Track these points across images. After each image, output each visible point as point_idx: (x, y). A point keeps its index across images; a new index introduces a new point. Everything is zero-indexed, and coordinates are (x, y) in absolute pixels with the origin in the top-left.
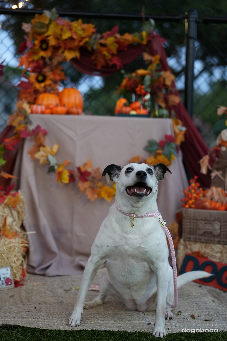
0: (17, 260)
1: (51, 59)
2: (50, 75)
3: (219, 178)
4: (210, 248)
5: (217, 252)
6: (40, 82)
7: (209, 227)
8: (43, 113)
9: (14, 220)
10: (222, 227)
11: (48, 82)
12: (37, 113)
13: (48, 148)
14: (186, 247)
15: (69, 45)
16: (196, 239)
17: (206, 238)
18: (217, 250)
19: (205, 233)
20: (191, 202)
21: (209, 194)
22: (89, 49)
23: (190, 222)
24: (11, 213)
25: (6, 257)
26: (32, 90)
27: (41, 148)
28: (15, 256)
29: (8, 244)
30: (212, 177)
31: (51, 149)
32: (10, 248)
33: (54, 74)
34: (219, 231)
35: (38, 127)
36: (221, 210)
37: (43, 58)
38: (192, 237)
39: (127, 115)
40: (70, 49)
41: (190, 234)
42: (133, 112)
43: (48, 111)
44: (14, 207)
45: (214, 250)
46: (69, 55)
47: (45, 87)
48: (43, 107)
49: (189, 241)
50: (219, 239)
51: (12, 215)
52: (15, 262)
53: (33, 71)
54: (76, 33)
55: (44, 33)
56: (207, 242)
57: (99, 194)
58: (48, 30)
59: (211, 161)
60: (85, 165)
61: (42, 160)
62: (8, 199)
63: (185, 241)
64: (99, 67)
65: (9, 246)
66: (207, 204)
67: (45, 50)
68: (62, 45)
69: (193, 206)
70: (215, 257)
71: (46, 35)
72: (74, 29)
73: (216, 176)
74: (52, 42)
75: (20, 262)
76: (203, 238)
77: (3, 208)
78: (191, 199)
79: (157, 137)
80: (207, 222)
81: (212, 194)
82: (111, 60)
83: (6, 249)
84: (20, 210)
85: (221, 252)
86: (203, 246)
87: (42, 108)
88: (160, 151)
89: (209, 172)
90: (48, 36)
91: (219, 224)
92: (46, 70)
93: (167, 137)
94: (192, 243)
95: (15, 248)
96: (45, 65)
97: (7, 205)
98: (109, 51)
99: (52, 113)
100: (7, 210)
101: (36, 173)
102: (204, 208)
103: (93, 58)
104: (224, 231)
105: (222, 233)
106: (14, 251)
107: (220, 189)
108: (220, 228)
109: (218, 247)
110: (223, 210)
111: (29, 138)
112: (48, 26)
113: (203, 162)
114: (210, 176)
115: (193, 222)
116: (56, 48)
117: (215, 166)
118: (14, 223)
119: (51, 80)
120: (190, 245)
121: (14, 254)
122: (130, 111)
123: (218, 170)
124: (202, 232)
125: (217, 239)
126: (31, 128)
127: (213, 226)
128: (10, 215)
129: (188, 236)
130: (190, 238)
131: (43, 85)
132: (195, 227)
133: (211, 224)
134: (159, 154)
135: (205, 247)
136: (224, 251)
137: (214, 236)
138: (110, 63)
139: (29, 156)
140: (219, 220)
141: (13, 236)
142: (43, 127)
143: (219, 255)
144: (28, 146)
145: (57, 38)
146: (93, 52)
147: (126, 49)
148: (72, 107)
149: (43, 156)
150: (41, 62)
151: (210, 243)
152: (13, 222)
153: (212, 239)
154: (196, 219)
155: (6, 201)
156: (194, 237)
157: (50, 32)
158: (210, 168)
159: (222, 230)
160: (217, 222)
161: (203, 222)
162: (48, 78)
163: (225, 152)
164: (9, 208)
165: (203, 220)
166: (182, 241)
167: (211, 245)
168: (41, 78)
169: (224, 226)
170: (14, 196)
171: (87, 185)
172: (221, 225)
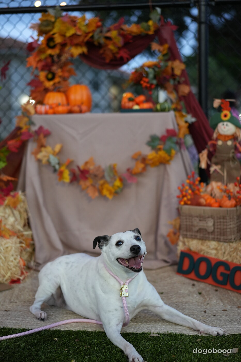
0: (15, 259)
1: (59, 56)
2: (59, 72)
3: (218, 172)
4: (205, 244)
5: (213, 249)
6: (49, 80)
7: (202, 224)
8: (46, 113)
9: (16, 220)
10: (216, 224)
11: (57, 80)
12: (41, 113)
13: (49, 149)
14: (184, 243)
15: (76, 41)
16: (192, 235)
17: (202, 235)
18: (212, 247)
19: (200, 230)
20: (185, 199)
21: (209, 188)
22: (96, 43)
23: (186, 219)
24: (13, 213)
25: (3, 256)
26: (42, 89)
27: (43, 149)
28: (12, 255)
29: (5, 244)
30: (211, 172)
31: (53, 149)
32: (7, 248)
33: (63, 71)
34: (212, 228)
35: (41, 128)
36: (214, 206)
37: (51, 56)
38: (189, 234)
39: (130, 110)
40: (77, 45)
41: (187, 230)
42: (136, 107)
43: (51, 111)
44: (15, 207)
45: (209, 247)
46: (76, 51)
47: (54, 84)
48: (47, 107)
49: (187, 237)
50: (213, 236)
51: (14, 215)
52: (12, 261)
53: (43, 69)
54: (79, 29)
55: (50, 31)
56: (203, 239)
57: (100, 192)
58: (53, 28)
59: (210, 156)
60: (86, 163)
61: (44, 161)
62: (8, 200)
63: (183, 238)
64: (108, 61)
65: (7, 246)
66: (202, 201)
67: (53, 47)
68: (68, 41)
69: (189, 202)
70: (211, 254)
71: (52, 33)
72: (78, 25)
73: (215, 170)
74: (58, 39)
75: (17, 261)
76: (199, 235)
77: (4, 209)
78: (185, 196)
79: (159, 131)
80: (202, 219)
81: (212, 189)
82: (118, 53)
83: (4, 250)
84: (22, 210)
85: (216, 249)
86: (200, 242)
87: (45, 108)
88: (161, 146)
89: (209, 166)
90: (54, 34)
91: (212, 220)
92: (54, 68)
93: (168, 131)
94: (190, 240)
95: (12, 248)
96: (53, 62)
97: (8, 206)
98: (114, 44)
99: (54, 113)
100: (8, 211)
101: (40, 173)
102: (199, 204)
103: (101, 51)
104: (217, 228)
105: (216, 230)
106: (10, 250)
107: (219, 184)
108: (214, 225)
109: (213, 244)
110: (216, 207)
111: (32, 139)
112: (54, 23)
113: (202, 156)
114: (209, 171)
115: (189, 219)
116: (63, 45)
117: (214, 160)
118: (16, 223)
119: (60, 77)
120: (188, 242)
121: (11, 253)
122: (133, 106)
123: (216, 164)
124: (197, 228)
125: (211, 236)
126: (34, 129)
127: (207, 223)
128: (12, 215)
129: (185, 233)
130: (186, 235)
131: (51, 83)
132: (191, 224)
133: (205, 220)
134: (160, 149)
135: (202, 244)
136: (219, 248)
137: (209, 233)
138: (118, 56)
139: (33, 157)
140: (212, 217)
141: (10, 236)
142: (46, 127)
143: (214, 252)
144: (31, 147)
145: (63, 35)
146: (100, 46)
147: (131, 41)
148: (74, 106)
149: (45, 156)
150: (49, 60)
151: (205, 240)
152: (14, 222)
153: (207, 236)
154: (191, 216)
155: (6, 202)
156: (191, 234)
157: (55, 30)
158: (209, 162)
159: (216, 227)
160: (210, 219)
161: (197, 219)
162: (57, 76)
163: (221, 146)
164: (11, 208)
165: (197, 217)
166: (181, 238)
167: (207, 241)
168: (50, 76)
169: (217, 222)
170: (14, 197)
171: (89, 182)
172: (214, 222)
